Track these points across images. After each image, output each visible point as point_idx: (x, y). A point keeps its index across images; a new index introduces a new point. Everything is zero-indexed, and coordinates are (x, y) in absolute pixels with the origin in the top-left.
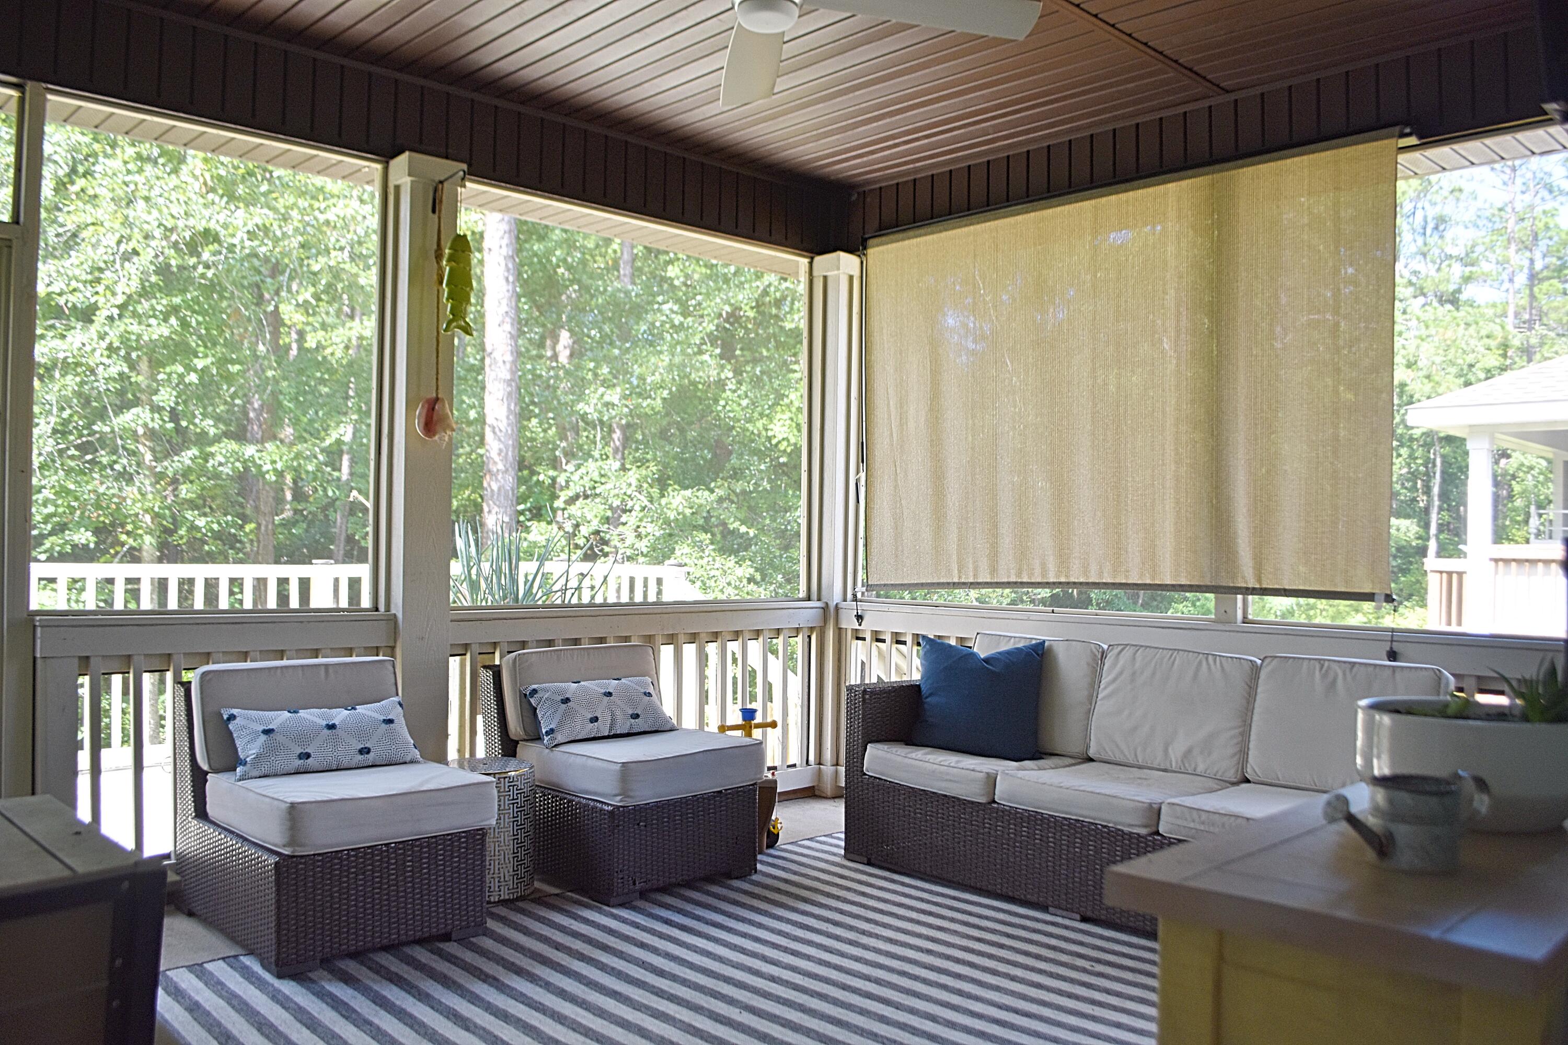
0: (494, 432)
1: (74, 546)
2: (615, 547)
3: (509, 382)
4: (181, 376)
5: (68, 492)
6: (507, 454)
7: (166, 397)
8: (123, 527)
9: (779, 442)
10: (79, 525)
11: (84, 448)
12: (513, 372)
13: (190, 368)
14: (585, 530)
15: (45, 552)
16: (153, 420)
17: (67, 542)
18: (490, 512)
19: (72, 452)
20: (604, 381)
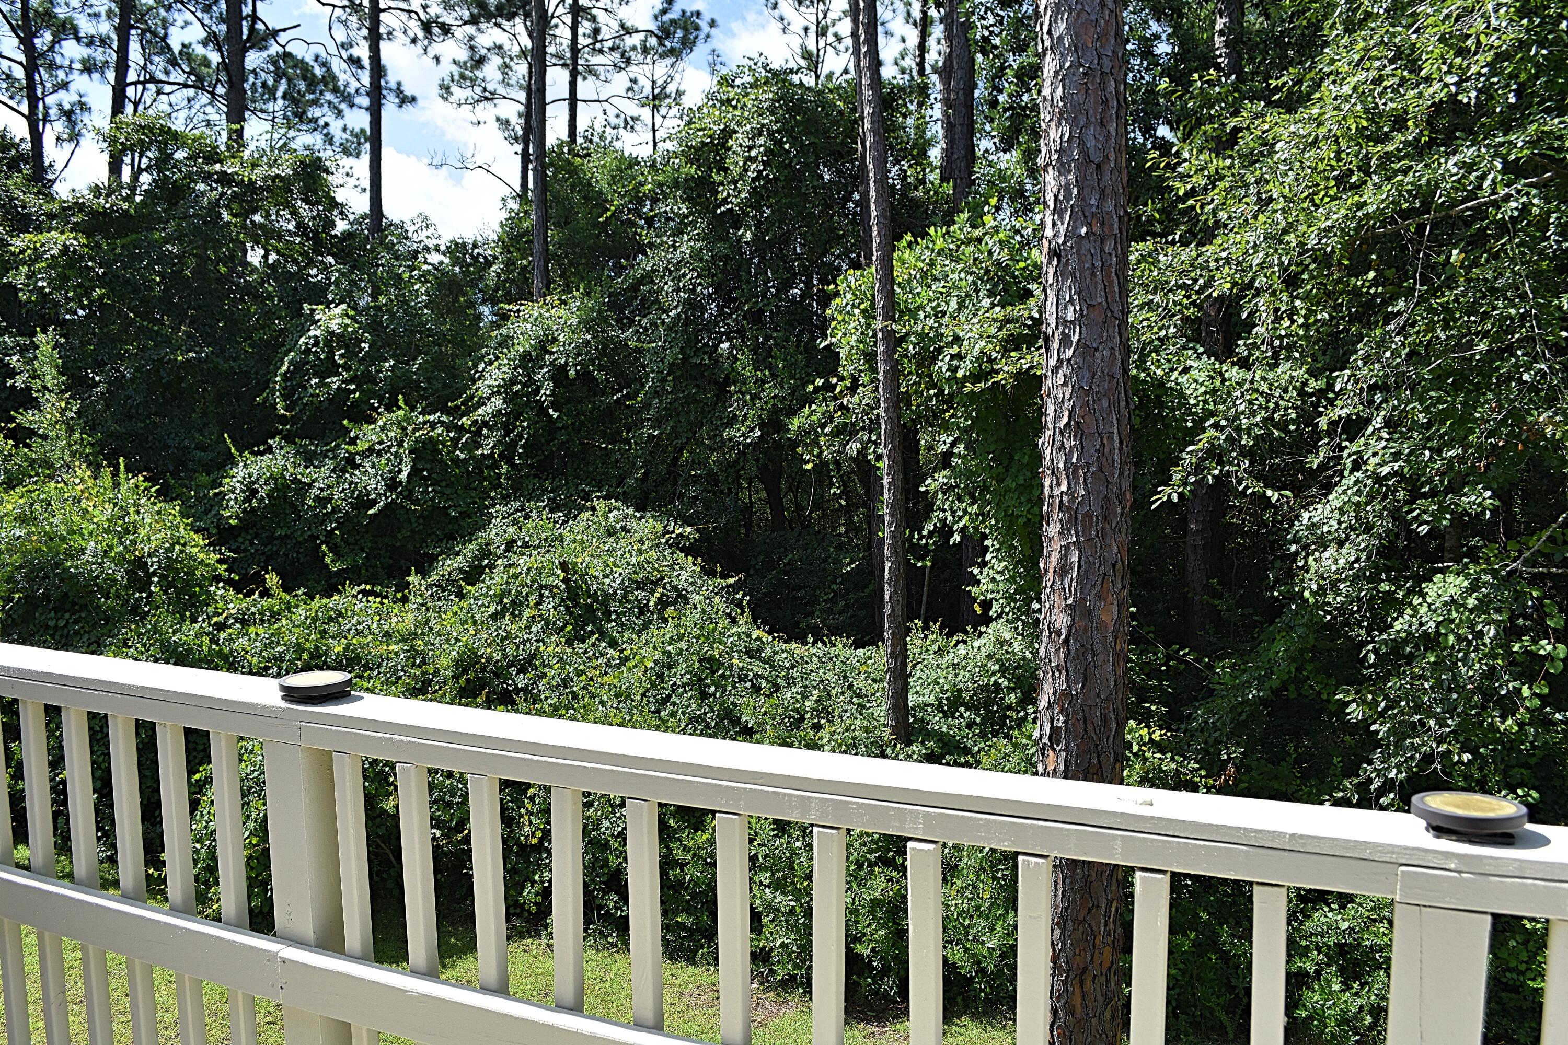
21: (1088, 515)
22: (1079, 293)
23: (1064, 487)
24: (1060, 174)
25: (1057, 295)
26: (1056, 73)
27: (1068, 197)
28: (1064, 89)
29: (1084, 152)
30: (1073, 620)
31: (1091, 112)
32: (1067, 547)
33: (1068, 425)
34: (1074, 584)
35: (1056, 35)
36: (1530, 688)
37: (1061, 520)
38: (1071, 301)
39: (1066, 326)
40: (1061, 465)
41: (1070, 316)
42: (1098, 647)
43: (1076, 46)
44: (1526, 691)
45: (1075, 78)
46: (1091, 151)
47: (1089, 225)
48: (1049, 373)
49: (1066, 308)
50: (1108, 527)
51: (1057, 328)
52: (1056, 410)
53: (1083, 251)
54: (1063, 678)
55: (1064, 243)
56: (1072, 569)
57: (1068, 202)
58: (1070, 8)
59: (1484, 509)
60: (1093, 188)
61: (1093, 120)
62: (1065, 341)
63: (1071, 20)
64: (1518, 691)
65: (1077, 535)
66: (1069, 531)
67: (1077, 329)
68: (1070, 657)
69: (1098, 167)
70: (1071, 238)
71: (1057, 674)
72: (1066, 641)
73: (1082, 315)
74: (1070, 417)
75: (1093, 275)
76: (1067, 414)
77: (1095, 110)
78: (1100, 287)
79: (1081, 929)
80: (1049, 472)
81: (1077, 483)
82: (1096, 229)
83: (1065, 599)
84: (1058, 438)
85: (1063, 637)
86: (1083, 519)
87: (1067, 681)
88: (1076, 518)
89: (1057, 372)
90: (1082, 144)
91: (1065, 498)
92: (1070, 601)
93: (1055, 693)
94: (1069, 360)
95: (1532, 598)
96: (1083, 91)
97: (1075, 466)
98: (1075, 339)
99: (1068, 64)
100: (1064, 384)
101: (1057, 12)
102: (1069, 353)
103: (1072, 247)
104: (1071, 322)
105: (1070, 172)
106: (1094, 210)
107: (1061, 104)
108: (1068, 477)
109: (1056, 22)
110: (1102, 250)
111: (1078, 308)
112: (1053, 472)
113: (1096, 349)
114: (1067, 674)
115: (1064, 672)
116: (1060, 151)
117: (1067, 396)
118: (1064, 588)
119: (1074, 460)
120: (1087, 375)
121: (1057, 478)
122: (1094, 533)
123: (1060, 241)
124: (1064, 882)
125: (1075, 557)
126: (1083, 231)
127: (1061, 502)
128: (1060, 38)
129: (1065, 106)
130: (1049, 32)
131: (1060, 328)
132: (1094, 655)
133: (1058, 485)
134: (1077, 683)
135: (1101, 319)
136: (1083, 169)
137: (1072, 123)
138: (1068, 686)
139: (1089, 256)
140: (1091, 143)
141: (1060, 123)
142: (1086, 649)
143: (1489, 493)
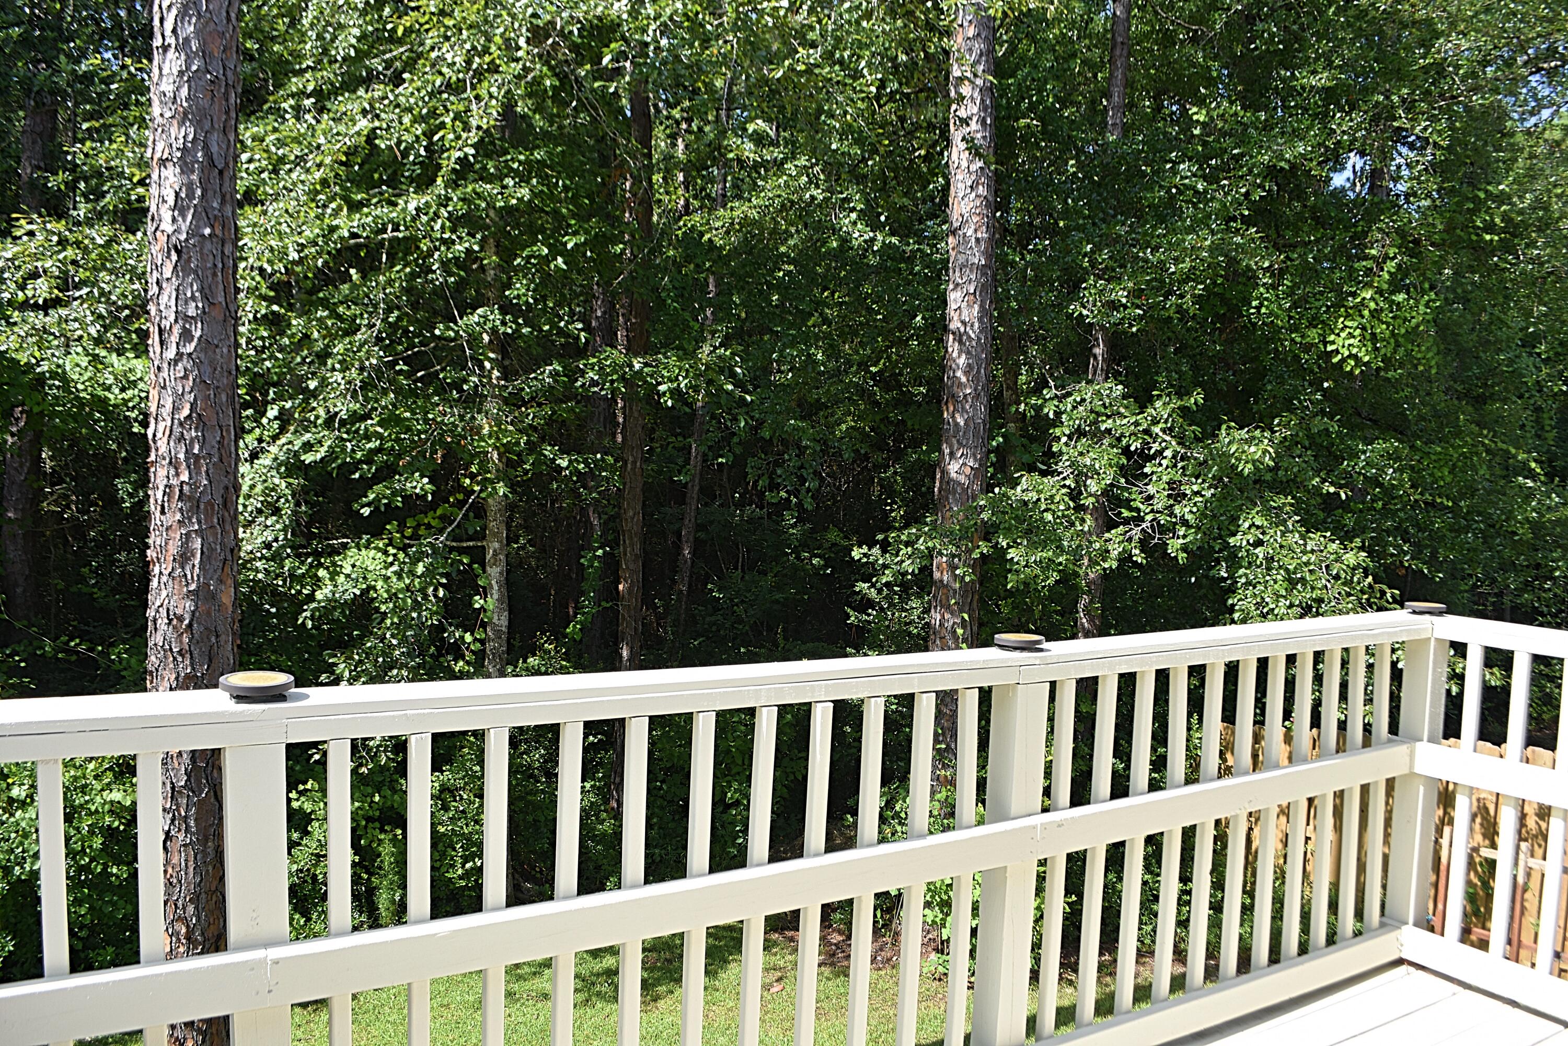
0: (960, 342)
1: (406, 498)
2: (1138, 510)
3: (982, 269)
4: (547, 260)
5: (399, 420)
6: (979, 372)
7: (519, 290)
8: (466, 469)
9: (1343, 360)
10: (411, 469)
11: (414, 362)
12: (988, 255)
13: (557, 249)
14: (1093, 486)
15: (368, 505)
16: (504, 323)
17: (395, 493)
18: (952, 454)
19: (401, 366)
20: (1104, 270)
21: (210, 504)
22: (201, 290)
23: (185, 477)
24: (182, 173)
25: (177, 290)
26: (181, 73)
27: (191, 195)
28: (189, 90)
29: (208, 155)
30: (196, 606)
31: (215, 119)
32: (188, 535)
33: (189, 417)
34: (197, 570)
35: (182, 35)
36: (472, 634)
37: (181, 510)
38: (193, 298)
39: (186, 321)
40: (182, 456)
41: (191, 312)
42: (221, 628)
43: (203, 52)
44: (468, 638)
45: (201, 83)
46: (215, 156)
47: (212, 227)
48: (165, 365)
49: (186, 303)
50: (226, 514)
51: (176, 321)
52: (174, 402)
53: (205, 251)
54: (188, 662)
55: (186, 240)
56: (193, 555)
57: (190, 201)
58: (199, 13)
59: (426, 493)
60: (215, 192)
61: (216, 126)
62: (186, 335)
63: (199, 26)
64: (462, 638)
65: (199, 522)
66: (190, 519)
67: (199, 325)
68: (194, 641)
69: (221, 172)
70: (193, 236)
71: (180, 659)
72: (190, 626)
73: (204, 312)
74: (191, 410)
75: (215, 275)
76: (188, 406)
77: (219, 119)
78: (221, 287)
79: (214, 899)
80: (165, 463)
81: (199, 473)
82: (218, 232)
83: (187, 585)
84: (177, 430)
85: (187, 622)
86: (206, 507)
87: (192, 664)
88: (198, 507)
89: (176, 364)
90: (206, 148)
91: (186, 488)
92: (193, 587)
93: (177, 678)
94: (190, 355)
95: (463, 564)
96: (209, 97)
97: (197, 457)
98: (198, 334)
99: (194, 68)
100: (185, 377)
101: (183, 15)
102: (190, 348)
103: (194, 246)
104: (192, 317)
105: (193, 172)
106: (216, 212)
107: (185, 104)
108: (189, 467)
109: (182, 23)
110: (223, 252)
111: (200, 305)
112: (170, 463)
113: (217, 346)
114: (191, 658)
115: (188, 656)
116: (184, 150)
117: (187, 389)
118: (185, 575)
119: (196, 451)
120: (209, 370)
121: (176, 468)
122: (216, 520)
123: (183, 237)
124: (195, 858)
125: (197, 544)
126: (207, 231)
127: (181, 491)
128: (187, 40)
129: (190, 106)
130: (174, 31)
131: (181, 322)
132: (217, 636)
133: (177, 474)
134: (202, 665)
135: (221, 317)
136: (206, 172)
137: (198, 124)
138: (193, 669)
139: (211, 257)
140: (214, 149)
141: (184, 123)
142: (211, 631)
143: (426, 480)
